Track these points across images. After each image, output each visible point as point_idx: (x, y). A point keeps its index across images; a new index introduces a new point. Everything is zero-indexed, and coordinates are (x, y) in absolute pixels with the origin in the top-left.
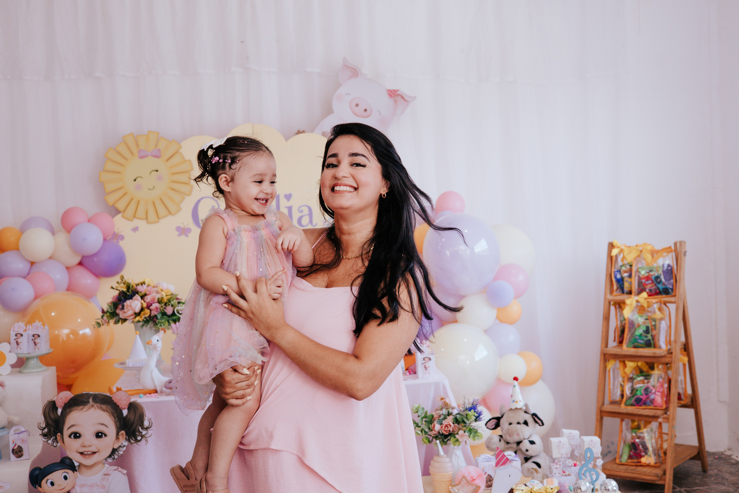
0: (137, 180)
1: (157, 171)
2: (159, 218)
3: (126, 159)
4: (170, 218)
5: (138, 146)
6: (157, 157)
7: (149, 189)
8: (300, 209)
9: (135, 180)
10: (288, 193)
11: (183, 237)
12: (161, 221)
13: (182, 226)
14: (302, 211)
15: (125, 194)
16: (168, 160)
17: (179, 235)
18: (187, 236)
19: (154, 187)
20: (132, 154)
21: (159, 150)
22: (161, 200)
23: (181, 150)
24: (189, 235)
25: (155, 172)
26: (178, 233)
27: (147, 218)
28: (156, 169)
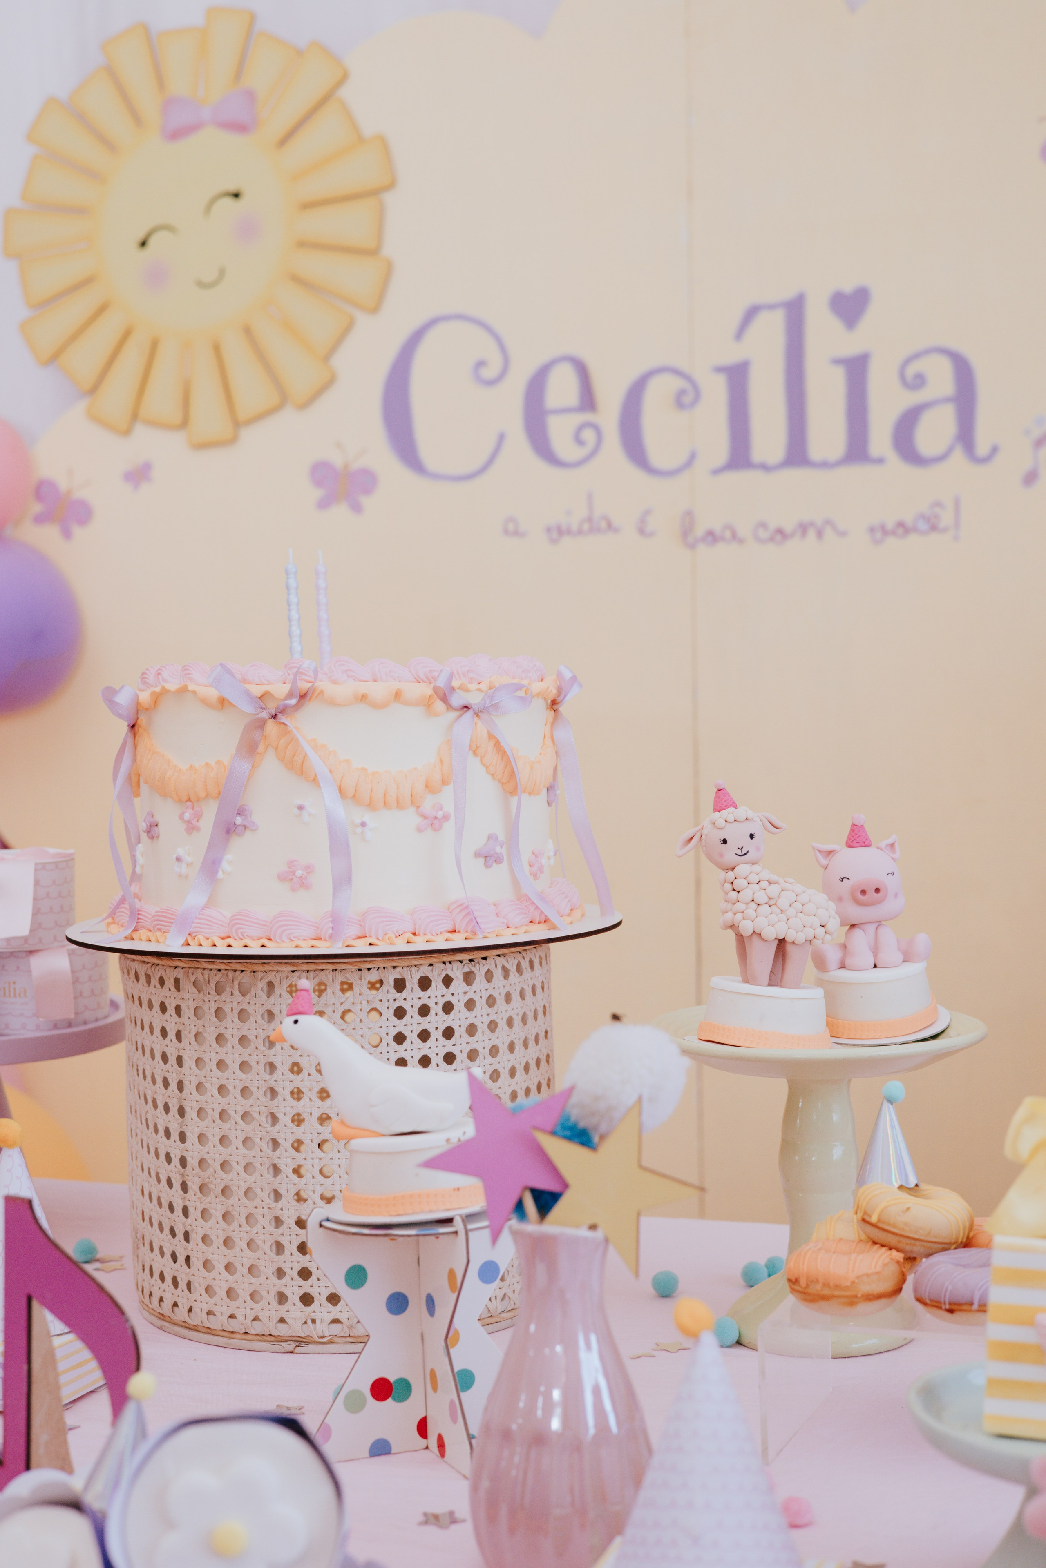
0: (152, 242)
1: (236, 195)
2: (237, 424)
3: (108, 144)
4: (288, 417)
5: (160, 82)
6: (240, 127)
7: (201, 285)
8: (911, 371)
9: (143, 244)
10: (848, 286)
11: (340, 512)
12: (248, 435)
13: (337, 460)
14: (920, 381)
15: (102, 309)
16: (283, 141)
17: (324, 504)
18: (357, 508)
19: (222, 273)
20: (137, 119)
21: (251, 96)
22: (248, 331)
23: (345, 92)
24: (367, 501)
25: (229, 201)
26: (317, 494)
27: (184, 423)
28: (233, 188)
